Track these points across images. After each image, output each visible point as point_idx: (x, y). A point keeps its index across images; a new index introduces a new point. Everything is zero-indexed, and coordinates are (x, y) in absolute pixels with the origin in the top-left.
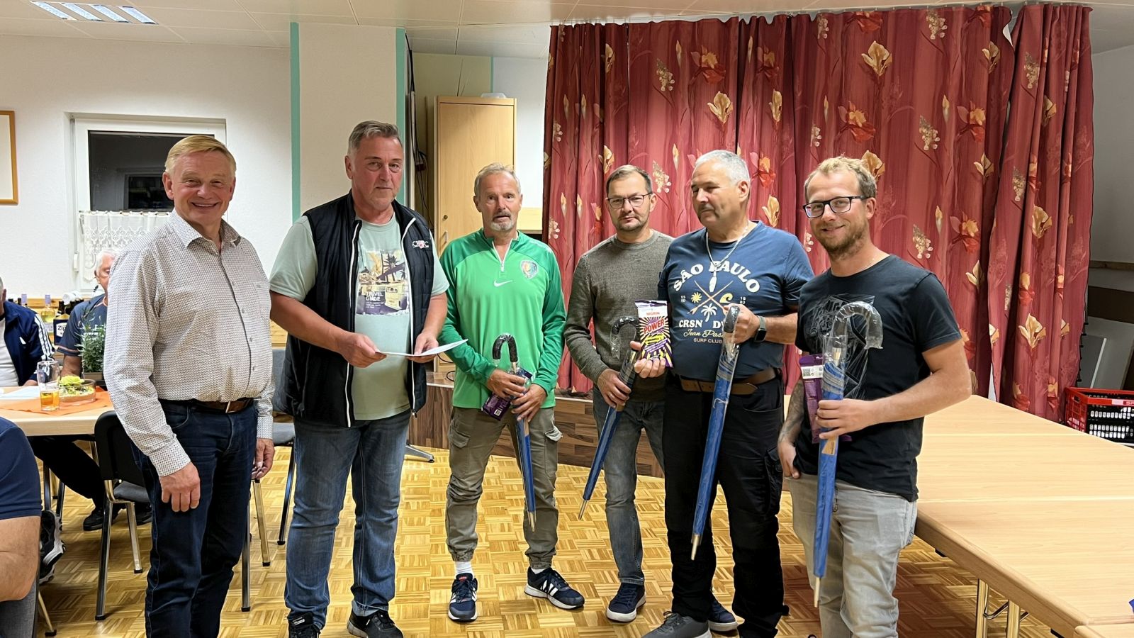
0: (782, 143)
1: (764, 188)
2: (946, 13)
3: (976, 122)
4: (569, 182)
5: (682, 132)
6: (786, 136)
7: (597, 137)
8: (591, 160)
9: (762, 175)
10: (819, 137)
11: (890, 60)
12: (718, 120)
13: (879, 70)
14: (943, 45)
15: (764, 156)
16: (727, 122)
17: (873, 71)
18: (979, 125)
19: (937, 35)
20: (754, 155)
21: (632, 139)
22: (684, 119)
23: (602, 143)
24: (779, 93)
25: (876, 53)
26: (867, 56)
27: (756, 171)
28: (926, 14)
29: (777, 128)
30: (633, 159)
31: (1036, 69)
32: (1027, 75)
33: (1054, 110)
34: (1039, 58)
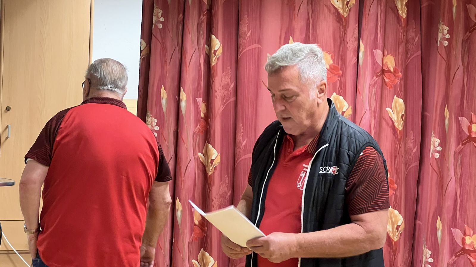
0: (407, 42)
1: (388, 88)
4: (170, 73)
5: (299, 24)
6: (411, 34)
7: (204, 26)
8: (197, 51)
9: (386, 74)
10: (447, 36)
12: (339, 13)
15: (388, 54)
16: (349, 15)
20: (378, 53)
21: (244, 28)
22: (302, 10)
23: (210, 31)
27: (380, 69)
29: (403, 25)
30: (244, 51)
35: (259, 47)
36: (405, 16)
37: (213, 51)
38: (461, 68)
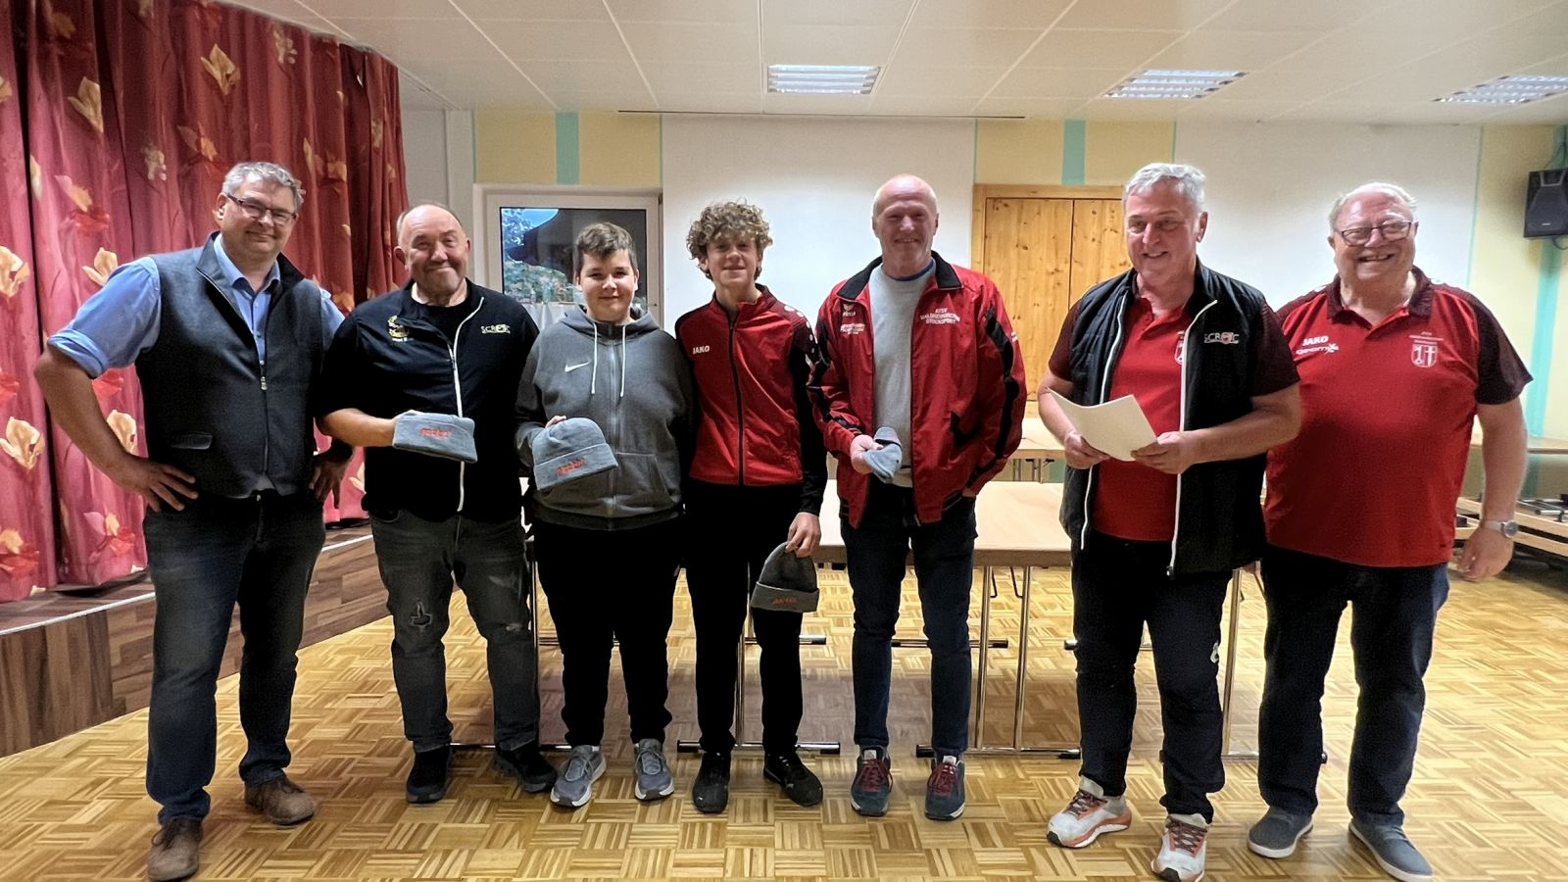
2: (295, 33)
3: (338, 174)
11: (237, 76)
13: (224, 86)
14: (294, 72)
17: (218, 85)
18: (342, 181)
19: (286, 60)
20: (67, 180)
24: (97, 87)
25: (218, 60)
26: (208, 63)
28: (272, 29)
31: (381, 127)
32: (373, 131)
33: (393, 175)
34: (382, 115)
36: (102, 130)
38: (181, 212)
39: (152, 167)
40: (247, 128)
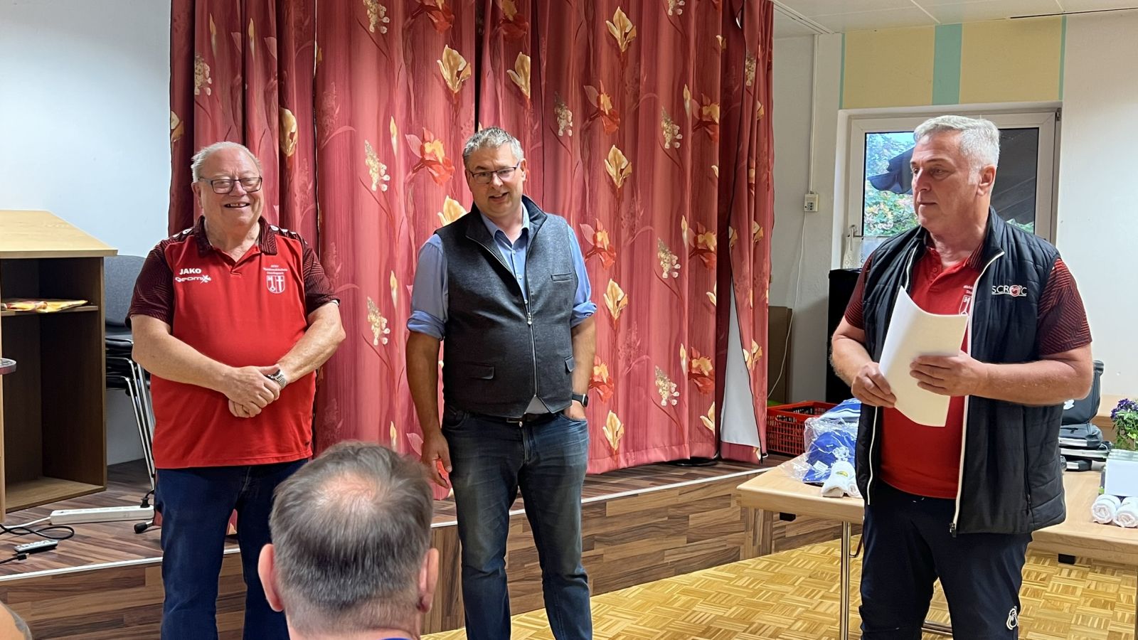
3: (711, 117)
5: (399, 100)
8: (268, 132)
11: (634, 33)
12: (447, 87)
13: (622, 44)
14: (681, 23)
17: (618, 45)
19: (673, 11)
21: (330, 100)
25: (620, 21)
26: (611, 24)
29: (528, 104)
30: (332, 136)
31: (754, 65)
32: (746, 70)
33: (762, 112)
34: (756, 54)
35: (351, 131)
37: (288, 134)
38: (581, 164)
39: (563, 124)
40: (638, 81)
